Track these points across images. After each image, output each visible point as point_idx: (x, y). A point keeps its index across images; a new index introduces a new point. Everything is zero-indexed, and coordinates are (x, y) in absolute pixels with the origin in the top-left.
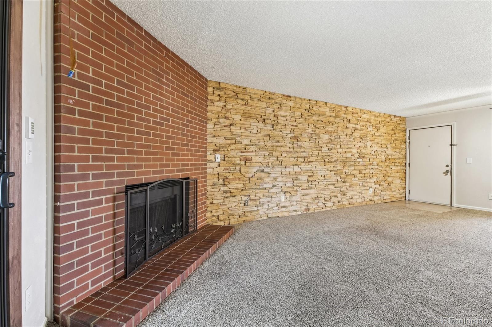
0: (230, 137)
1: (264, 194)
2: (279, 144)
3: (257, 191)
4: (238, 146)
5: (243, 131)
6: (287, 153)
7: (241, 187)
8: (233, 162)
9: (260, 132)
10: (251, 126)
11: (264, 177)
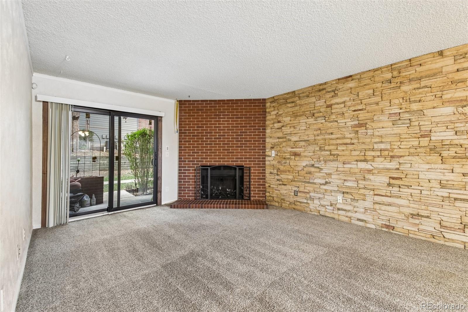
0: (282, 136)
1: (314, 189)
2: (333, 136)
3: (307, 185)
4: (288, 143)
5: (291, 130)
6: (347, 146)
7: (291, 178)
8: (284, 157)
9: (309, 128)
10: (300, 123)
11: (314, 172)
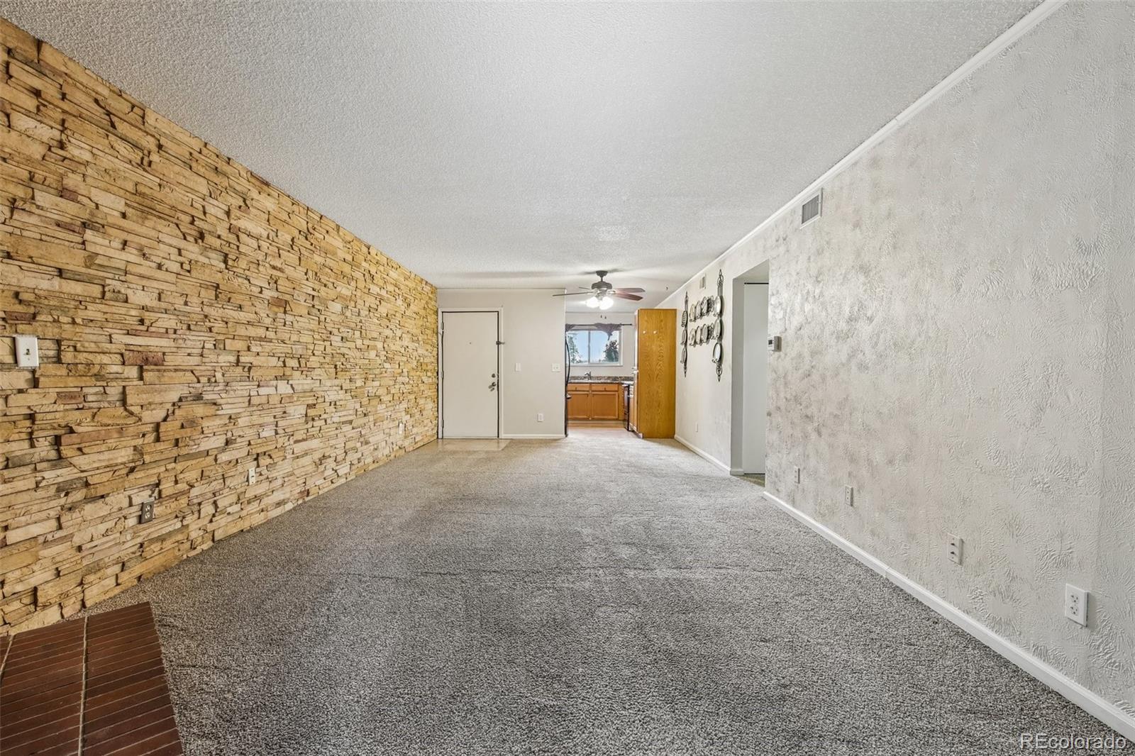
0: (84, 270)
1: (203, 471)
2: (242, 316)
3: (179, 467)
4: (114, 310)
5: (132, 258)
6: (262, 343)
7: (124, 460)
8: (96, 369)
9: (189, 271)
10: (161, 245)
11: (202, 418)
